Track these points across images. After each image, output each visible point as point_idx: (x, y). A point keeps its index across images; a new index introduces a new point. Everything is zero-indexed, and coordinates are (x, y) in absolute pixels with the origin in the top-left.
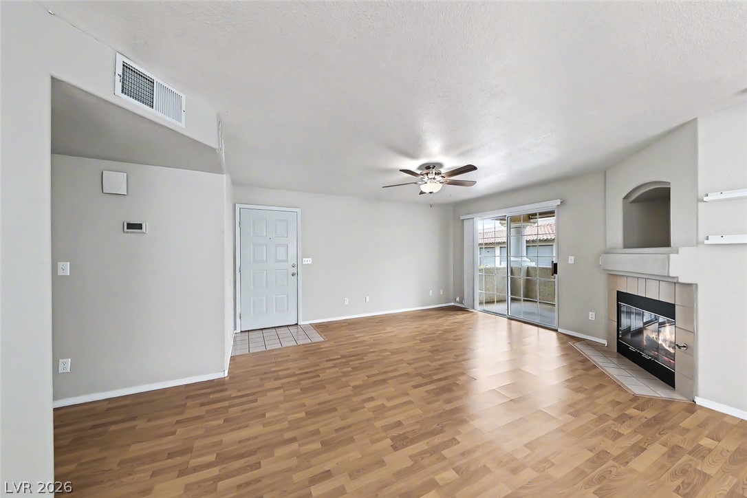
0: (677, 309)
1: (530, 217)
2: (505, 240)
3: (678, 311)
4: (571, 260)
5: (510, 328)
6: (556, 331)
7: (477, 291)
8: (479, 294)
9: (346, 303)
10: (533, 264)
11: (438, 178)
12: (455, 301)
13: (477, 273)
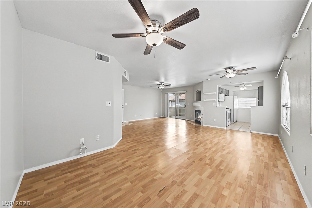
0: (202, 111)
1: (180, 94)
2: (175, 99)
3: (202, 112)
4: (188, 104)
5: (176, 121)
6: (185, 120)
7: (168, 112)
8: (169, 113)
9: (136, 116)
10: (181, 106)
11: (163, 86)
12: (162, 116)
13: (168, 108)
